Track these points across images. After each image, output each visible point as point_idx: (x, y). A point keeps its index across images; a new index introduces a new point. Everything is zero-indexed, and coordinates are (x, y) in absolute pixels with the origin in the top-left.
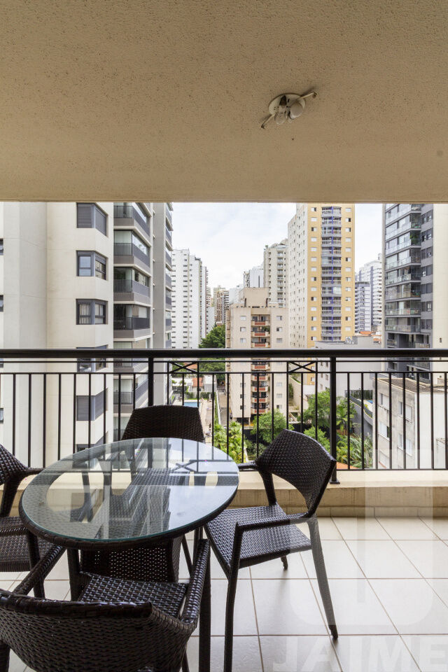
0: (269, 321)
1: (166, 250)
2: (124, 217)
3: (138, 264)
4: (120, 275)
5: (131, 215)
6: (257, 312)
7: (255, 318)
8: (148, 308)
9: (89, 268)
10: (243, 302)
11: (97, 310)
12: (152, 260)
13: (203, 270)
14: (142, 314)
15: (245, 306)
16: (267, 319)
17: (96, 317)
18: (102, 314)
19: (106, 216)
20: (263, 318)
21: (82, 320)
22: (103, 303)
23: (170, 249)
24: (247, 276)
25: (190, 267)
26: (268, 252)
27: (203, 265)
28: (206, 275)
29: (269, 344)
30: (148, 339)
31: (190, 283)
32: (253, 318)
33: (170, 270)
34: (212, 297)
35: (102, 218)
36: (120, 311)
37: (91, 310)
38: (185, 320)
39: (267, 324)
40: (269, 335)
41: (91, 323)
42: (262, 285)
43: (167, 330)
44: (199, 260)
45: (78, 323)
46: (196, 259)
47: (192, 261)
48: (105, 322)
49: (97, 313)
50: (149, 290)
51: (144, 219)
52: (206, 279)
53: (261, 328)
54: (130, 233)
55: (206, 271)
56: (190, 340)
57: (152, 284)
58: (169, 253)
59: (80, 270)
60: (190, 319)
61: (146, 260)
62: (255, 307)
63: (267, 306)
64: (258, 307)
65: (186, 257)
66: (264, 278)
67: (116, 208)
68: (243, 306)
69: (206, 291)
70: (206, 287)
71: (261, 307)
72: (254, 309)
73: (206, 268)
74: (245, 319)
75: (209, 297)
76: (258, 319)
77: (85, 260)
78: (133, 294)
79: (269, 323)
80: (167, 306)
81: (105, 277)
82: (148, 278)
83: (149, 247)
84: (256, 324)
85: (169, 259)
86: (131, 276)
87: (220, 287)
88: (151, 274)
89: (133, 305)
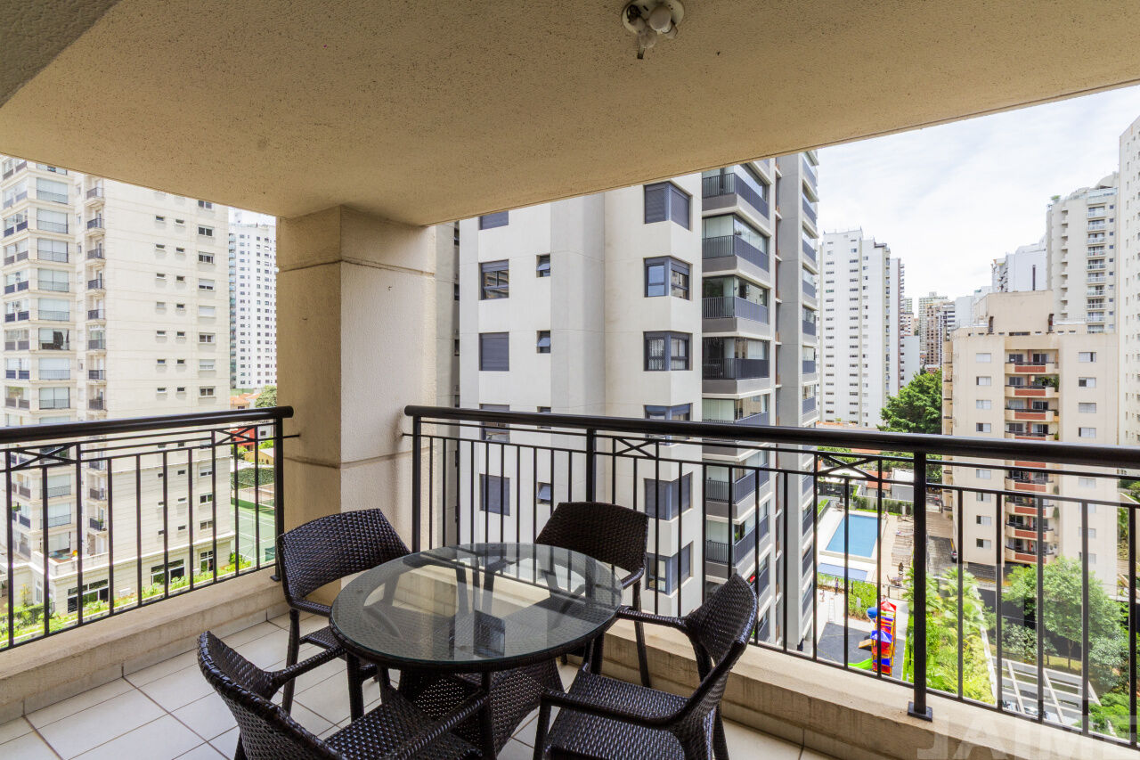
0: (1057, 364)
1: (803, 236)
2: (721, 194)
3: (744, 268)
4: (713, 289)
5: (731, 187)
6: (1021, 344)
7: (1016, 358)
8: (766, 344)
9: (662, 284)
10: (984, 325)
11: (676, 349)
12: (773, 257)
13: (893, 266)
14: (754, 353)
15: (990, 331)
16: (1050, 358)
17: (673, 359)
18: (682, 354)
19: (688, 198)
20: (1039, 358)
21: (652, 364)
22: (686, 337)
23: (811, 235)
24: (1002, 270)
25: (865, 263)
26: (1059, 212)
27: (891, 257)
28: (900, 274)
29: (1057, 413)
30: (767, 397)
31: (864, 293)
32: (1011, 356)
33: (812, 273)
34: (916, 316)
35: (682, 203)
36: (714, 349)
37: (666, 349)
38: (854, 361)
39: (1049, 369)
40: (1056, 395)
41: (665, 368)
42: (1041, 284)
43: (804, 380)
44: (883, 246)
45: (647, 368)
46: (876, 246)
47: (868, 250)
48: (687, 367)
49: (674, 353)
50: (768, 311)
51: (758, 190)
52: (900, 282)
53: (1033, 379)
54: (731, 217)
55: (900, 267)
56: (864, 400)
57: (773, 299)
58: (811, 243)
59: (649, 287)
60: (865, 361)
61: (760, 260)
62: (1018, 334)
63: (1050, 331)
64: (1027, 334)
65: (856, 245)
66: (1049, 269)
67: (706, 183)
68: (986, 331)
69: (899, 305)
70: (900, 297)
71: (1032, 334)
72: (1015, 337)
73: (899, 260)
74: (987, 358)
75: (907, 316)
76: (1025, 359)
77: (656, 272)
78: (736, 320)
79: (1057, 367)
80: (804, 339)
81: (687, 295)
82: (766, 291)
83: (766, 238)
84: (1017, 370)
85: (810, 253)
86: (732, 291)
87: (933, 296)
88: (771, 284)
89: (738, 339)
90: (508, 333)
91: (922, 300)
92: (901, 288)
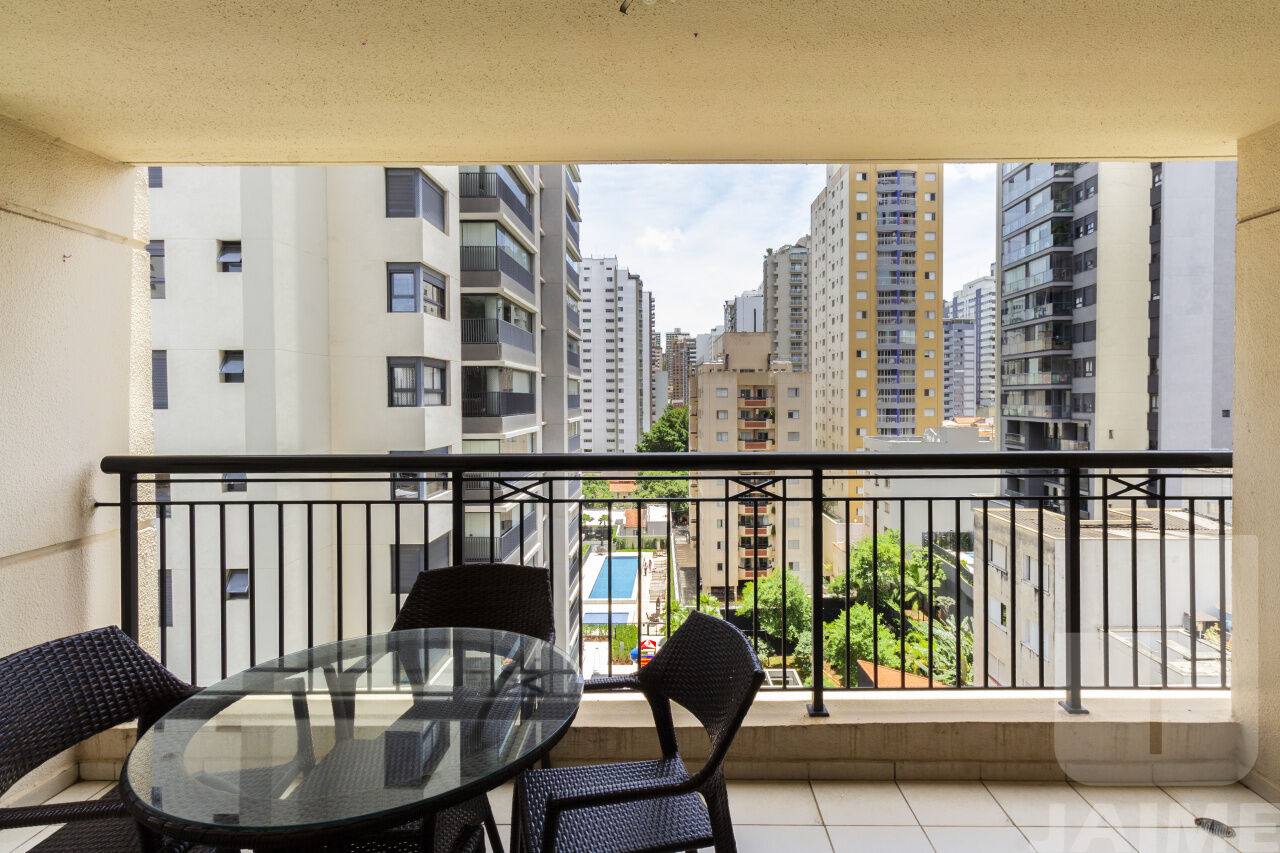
0: (774, 399)
1: (568, 259)
2: (482, 195)
3: (509, 288)
4: (473, 310)
5: (494, 190)
6: (749, 380)
7: (745, 393)
8: (532, 375)
9: (412, 297)
10: (722, 361)
11: (430, 378)
12: (538, 278)
13: (645, 298)
14: (520, 386)
15: (726, 368)
16: (769, 393)
17: (428, 391)
18: (437, 386)
19: (443, 194)
20: (761, 394)
21: (398, 398)
22: (441, 365)
23: (576, 258)
24: (732, 309)
25: (620, 294)
26: (772, 262)
27: (643, 289)
28: (651, 308)
29: (774, 443)
30: (533, 435)
31: (620, 325)
32: (743, 391)
33: (576, 299)
34: (664, 351)
35: (436, 199)
36: (475, 381)
37: (417, 379)
38: (611, 396)
39: (769, 404)
40: (773, 426)
41: (415, 403)
42: (760, 328)
43: (570, 416)
44: (636, 278)
45: (391, 403)
46: (630, 277)
47: (622, 281)
48: (444, 402)
49: (428, 383)
50: (533, 339)
51: (522, 198)
52: (652, 316)
53: (757, 413)
54: (492, 226)
55: (651, 301)
56: (621, 436)
57: (539, 326)
58: (575, 266)
59: (394, 301)
60: (620, 396)
61: (525, 279)
62: (746, 371)
63: (768, 369)
64: (752, 371)
65: (611, 274)
66: (765, 314)
67: (465, 177)
68: (723, 368)
69: (651, 339)
70: (651, 331)
71: (757, 371)
72: (744, 374)
73: (650, 294)
74: (725, 393)
75: (657, 351)
76: (752, 395)
77: (403, 281)
78: (500, 346)
79: (774, 401)
80: (570, 371)
81: (442, 313)
82: (531, 315)
83: (531, 255)
84: (747, 404)
85: (574, 277)
86: (494, 312)
87: (678, 332)
88: (536, 308)
89: (501, 369)
90: (165, 351)
91: (669, 336)
92: (652, 323)
